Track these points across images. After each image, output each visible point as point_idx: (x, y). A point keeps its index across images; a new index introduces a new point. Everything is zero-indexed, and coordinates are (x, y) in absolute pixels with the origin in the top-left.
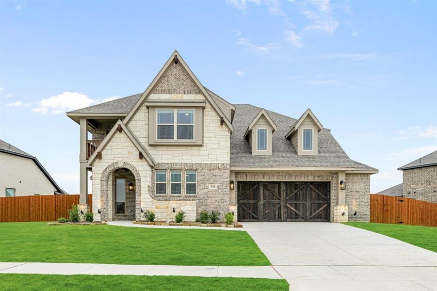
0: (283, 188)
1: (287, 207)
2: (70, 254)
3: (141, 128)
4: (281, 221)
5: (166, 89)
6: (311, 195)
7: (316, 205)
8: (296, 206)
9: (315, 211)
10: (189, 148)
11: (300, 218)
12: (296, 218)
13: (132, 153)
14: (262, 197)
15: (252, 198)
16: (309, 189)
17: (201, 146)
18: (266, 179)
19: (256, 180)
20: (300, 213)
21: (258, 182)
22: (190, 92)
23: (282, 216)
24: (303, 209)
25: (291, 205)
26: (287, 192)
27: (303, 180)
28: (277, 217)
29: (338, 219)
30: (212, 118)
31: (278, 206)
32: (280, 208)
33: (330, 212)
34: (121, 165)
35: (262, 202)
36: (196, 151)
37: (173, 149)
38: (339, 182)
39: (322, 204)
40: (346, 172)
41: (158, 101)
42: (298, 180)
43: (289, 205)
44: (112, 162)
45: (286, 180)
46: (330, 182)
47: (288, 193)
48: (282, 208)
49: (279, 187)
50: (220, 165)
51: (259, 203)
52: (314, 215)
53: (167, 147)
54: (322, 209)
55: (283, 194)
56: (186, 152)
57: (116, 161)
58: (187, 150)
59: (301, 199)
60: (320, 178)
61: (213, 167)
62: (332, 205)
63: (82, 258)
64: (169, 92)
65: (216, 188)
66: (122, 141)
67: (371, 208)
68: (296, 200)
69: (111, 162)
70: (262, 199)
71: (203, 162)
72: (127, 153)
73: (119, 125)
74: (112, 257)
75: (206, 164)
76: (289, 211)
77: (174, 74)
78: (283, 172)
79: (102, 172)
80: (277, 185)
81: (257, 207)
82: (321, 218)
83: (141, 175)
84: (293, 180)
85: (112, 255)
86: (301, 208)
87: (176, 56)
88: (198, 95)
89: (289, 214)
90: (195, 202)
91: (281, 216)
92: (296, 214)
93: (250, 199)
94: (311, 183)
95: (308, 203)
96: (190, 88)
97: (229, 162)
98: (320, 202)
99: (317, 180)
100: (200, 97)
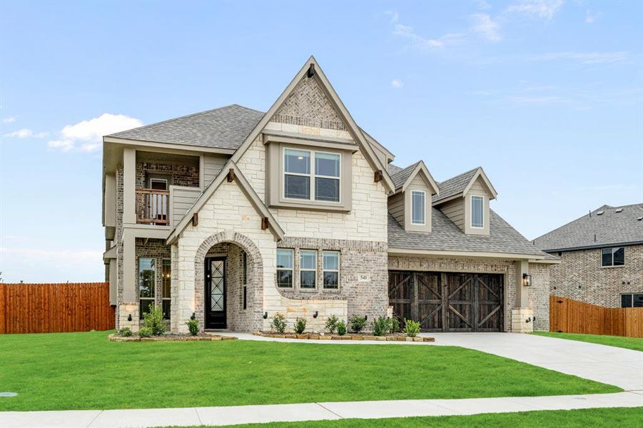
0: (444, 281)
1: (449, 310)
2: (297, 380)
3: (254, 176)
4: (442, 331)
5: (294, 116)
6: (479, 292)
7: (487, 308)
8: (461, 309)
9: (485, 317)
10: (329, 214)
11: (467, 326)
12: (461, 327)
13: (248, 219)
14: (416, 294)
15: (402, 296)
16: (477, 284)
17: (347, 212)
18: (425, 268)
19: (411, 269)
20: (466, 319)
21: (412, 272)
22: (330, 126)
23: (443, 324)
24: (470, 313)
25: (455, 306)
26: (449, 288)
27: (472, 270)
28: (436, 325)
29: (522, 327)
30: (362, 169)
31: (438, 309)
32: (440, 312)
33: (503, 318)
34: (229, 238)
35: (416, 303)
36: (340, 221)
37: (306, 216)
38: (522, 275)
39: (493, 306)
40: (530, 261)
41: (282, 134)
42: (466, 270)
43: (451, 308)
44: (215, 231)
45: (449, 271)
46: (503, 275)
47: (451, 289)
48: (443, 311)
49: (439, 280)
50: (374, 244)
51: (412, 304)
52: (483, 322)
53: (295, 211)
54: (493, 313)
55: (445, 291)
56: (325, 221)
57: (220, 231)
58: (325, 217)
59: (467, 299)
60: (494, 268)
61: (364, 247)
62: (508, 308)
63: (324, 389)
64: (299, 121)
65: (368, 280)
66: (232, 197)
67: (550, 313)
68: (460, 299)
69: (211, 233)
70: (416, 298)
71: (349, 239)
72: (240, 217)
73: (231, 170)
74: (385, 388)
75: (354, 242)
76: (453, 316)
77: (305, 93)
78: (447, 257)
79: (197, 249)
80: (436, 277)
81: (410, 310)
82: (492, 327)
83: (263, 256)
84: (459, 269)
85: (386, 385)
86: (467, 312)
87: (312, 65)
88: (343, 131)
89: (453, 322)
90: (346, 302)
91: (441, 323)
92: (462, 321)
93: (399, 297)
94: (480, 275)
95: (476, 305)
96: (330, 119)
97: (386, 241)
98: (491, 303)
99: (489, 271)
100: (344, 136)
